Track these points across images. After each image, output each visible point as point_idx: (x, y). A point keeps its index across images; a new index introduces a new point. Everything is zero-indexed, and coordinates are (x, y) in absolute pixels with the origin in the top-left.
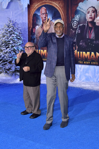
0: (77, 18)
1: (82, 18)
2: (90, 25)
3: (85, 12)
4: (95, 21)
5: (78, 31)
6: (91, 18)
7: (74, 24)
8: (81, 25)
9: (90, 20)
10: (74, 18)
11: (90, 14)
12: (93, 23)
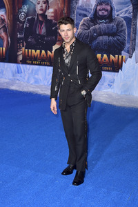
0: (25, 8)
1: (31, 9)
2: (40, 19)
3: (34, 2)
4: (46, 14)
5: (26, 25)
6: (42, 10)
7: (22, 17)
8: (30, 17)
9: (41, 12)
10: (21, 8)
11: (40, 5)
12: (44, 15)
